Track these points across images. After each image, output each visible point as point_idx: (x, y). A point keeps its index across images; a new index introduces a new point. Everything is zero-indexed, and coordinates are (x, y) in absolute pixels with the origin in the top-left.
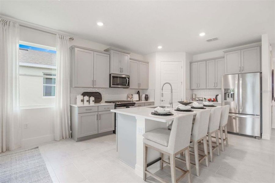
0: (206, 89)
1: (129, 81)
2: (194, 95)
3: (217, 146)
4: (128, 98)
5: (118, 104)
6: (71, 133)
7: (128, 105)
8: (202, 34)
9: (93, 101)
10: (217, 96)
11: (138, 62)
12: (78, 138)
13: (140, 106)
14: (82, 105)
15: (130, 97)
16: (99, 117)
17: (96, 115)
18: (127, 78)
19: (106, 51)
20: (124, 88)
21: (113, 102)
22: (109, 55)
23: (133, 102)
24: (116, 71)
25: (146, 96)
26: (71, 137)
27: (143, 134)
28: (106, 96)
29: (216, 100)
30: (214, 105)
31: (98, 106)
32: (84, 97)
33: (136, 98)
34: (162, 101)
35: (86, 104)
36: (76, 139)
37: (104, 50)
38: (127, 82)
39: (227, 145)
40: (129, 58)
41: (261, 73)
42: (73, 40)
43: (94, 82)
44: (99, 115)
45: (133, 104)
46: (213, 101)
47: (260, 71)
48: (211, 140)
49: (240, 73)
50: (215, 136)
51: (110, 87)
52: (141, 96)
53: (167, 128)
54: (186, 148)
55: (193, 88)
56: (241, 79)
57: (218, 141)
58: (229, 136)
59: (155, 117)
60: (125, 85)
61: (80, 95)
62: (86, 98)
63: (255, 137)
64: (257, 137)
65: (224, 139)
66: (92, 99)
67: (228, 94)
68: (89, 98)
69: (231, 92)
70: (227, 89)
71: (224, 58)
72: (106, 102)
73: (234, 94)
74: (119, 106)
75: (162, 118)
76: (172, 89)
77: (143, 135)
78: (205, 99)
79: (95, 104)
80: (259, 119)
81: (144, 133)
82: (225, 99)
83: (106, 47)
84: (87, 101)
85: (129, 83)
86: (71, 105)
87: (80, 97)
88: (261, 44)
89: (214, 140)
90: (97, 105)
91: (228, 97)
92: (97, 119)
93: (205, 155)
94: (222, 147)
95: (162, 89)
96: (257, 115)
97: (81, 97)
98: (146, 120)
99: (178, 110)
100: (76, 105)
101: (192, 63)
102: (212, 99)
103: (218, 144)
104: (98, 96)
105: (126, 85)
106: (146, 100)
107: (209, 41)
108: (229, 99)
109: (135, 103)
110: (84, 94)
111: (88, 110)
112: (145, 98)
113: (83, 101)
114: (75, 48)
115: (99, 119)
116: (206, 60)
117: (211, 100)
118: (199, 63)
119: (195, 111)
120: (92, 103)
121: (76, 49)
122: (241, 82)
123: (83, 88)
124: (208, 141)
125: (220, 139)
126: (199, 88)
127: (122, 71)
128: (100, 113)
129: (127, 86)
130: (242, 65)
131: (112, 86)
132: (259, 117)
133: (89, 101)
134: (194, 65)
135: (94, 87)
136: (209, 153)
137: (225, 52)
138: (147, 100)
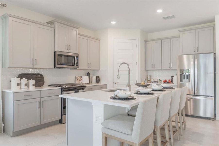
0: (161, 70)
1: (78, 60)
2: (149, 76)
3: (177, 130)
4: (77, 80)
5: (65, 88)
6: (4, 127)
7: (77, 88)
8: (160, 11)
9: (33, 85)
10: (172, 77)
11: (88, 38)
12: (13, 133)
13: (90, 89)
14: (19, 91)
15: (79, 79)
16: (41, 105)
17: (38, 102)
18: (75, 57)
19: (50, 23)
20: (71, 68)
21: (59, 85)
22: (53, 29)
23: (83, 85)
24: (62, 48)
25: (98, 78)
26: (4, 131)
27: (101, 122)
28: (49, 79)
29: (171, 81)
30: (172, 87)
31: (40, 91)
32: (21, 80)
33: (85, 80)
34: (115, 83)
35: (24, 88)
36: (11, 134)
37: (47, 23)
38: (76, 61)
39: (185, 129)
40: (78, 34)
41: (215, 54)
42: (5, 6)
43: (34, 61)
44: (41, 101)
45: (83, 88)
46: (169, 83)
47: (213, 52)
48: (172, 124)
49: (195, 53)
50: (175, 121)
51: (54, 68)
52: (92, 78)
53: (127, 113)
54: (150, 136)
55: (148, 69)
56: (196, 60)
57: (178, 125)
58: (187, 119)
59: (115, 102)
60: (72, 65)
61: (15, 77)
62: (24, 81)
63: (210, 119)
64: (211, 119)
65: (182, 123)
66: (32, 82)
67: (184, 76)
68: (28, 81)
69: (186, 73)
70: (182, 70)
71: (179, 37)
72: (49, 85)
73: (189, 75)
74: (67, 91)
75: (124, 103)
76: (130, 70)
77: (102, 124)
78: (160, 80)
79: (35, 89)
80: (213, 100)
81: (103, 121)
82: (181, 81)
83: (50, 19)
84: (26, 85)
85: (77, 62)
86: (4, 90)
87: (15, 81)
88: (215, 24)
89: (174, 124)
90: (39, 89)
91: (184, 78)
92: (40, 107)
93: (167, 141)
94: (181, 131)
95: (119, 70)
96: (211, 96)
97: (18, 80)
98: (105, 106)
99: (138, 93)
100: (10, 90)
101: (147, 41)
102: (168, 81)
103: (177, 128)
104: (39, 79)
105: (74, 65)
106: (97, 83)
107: (165, 18)
108: (185, 81)
109: (85, 86)
110: (21, 76)
111: (28, 96)
112: (96, 80)
113: (19, 85)
114: (10, 17)
115: (41, 107)
116: (161, 39)
117: (166, 82)
118: (154, 41)
119: (157, 94)
120: (32, 88)
121: (10, 19)
122: (196, 62)
123: (19, 69)
124: (169, 126)
125: (179, 122)
126: (154, 69)
127: (69, 49)
128: (42, 99)
129: (76, 67)
130: (197, 46)
131: (57, 66)
132: (213, 98)
133: (27, 85)
134: (149, 44)
135: (35, 67)
136: (170, 138)
137: (180, 31)
138: (99, 83)
